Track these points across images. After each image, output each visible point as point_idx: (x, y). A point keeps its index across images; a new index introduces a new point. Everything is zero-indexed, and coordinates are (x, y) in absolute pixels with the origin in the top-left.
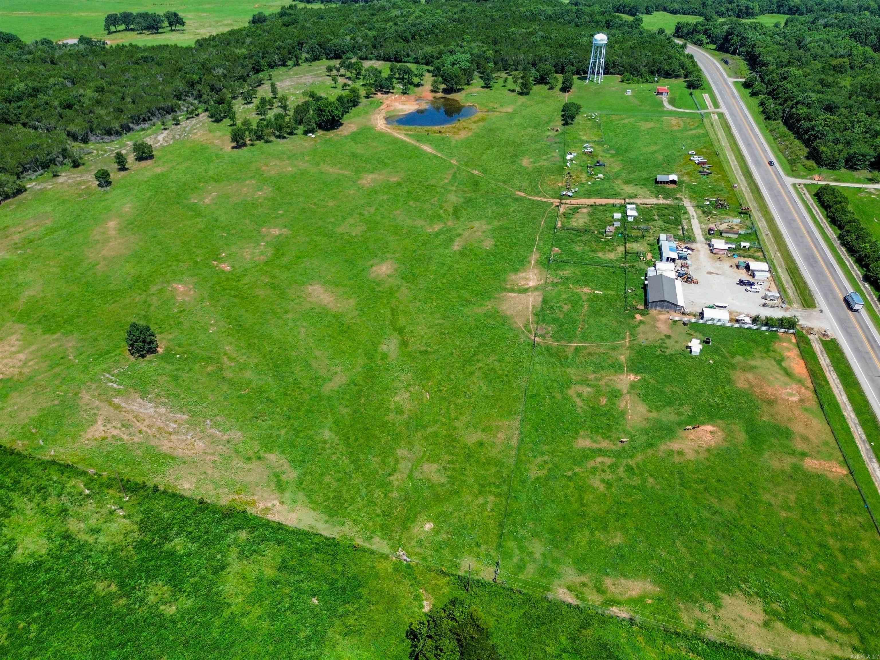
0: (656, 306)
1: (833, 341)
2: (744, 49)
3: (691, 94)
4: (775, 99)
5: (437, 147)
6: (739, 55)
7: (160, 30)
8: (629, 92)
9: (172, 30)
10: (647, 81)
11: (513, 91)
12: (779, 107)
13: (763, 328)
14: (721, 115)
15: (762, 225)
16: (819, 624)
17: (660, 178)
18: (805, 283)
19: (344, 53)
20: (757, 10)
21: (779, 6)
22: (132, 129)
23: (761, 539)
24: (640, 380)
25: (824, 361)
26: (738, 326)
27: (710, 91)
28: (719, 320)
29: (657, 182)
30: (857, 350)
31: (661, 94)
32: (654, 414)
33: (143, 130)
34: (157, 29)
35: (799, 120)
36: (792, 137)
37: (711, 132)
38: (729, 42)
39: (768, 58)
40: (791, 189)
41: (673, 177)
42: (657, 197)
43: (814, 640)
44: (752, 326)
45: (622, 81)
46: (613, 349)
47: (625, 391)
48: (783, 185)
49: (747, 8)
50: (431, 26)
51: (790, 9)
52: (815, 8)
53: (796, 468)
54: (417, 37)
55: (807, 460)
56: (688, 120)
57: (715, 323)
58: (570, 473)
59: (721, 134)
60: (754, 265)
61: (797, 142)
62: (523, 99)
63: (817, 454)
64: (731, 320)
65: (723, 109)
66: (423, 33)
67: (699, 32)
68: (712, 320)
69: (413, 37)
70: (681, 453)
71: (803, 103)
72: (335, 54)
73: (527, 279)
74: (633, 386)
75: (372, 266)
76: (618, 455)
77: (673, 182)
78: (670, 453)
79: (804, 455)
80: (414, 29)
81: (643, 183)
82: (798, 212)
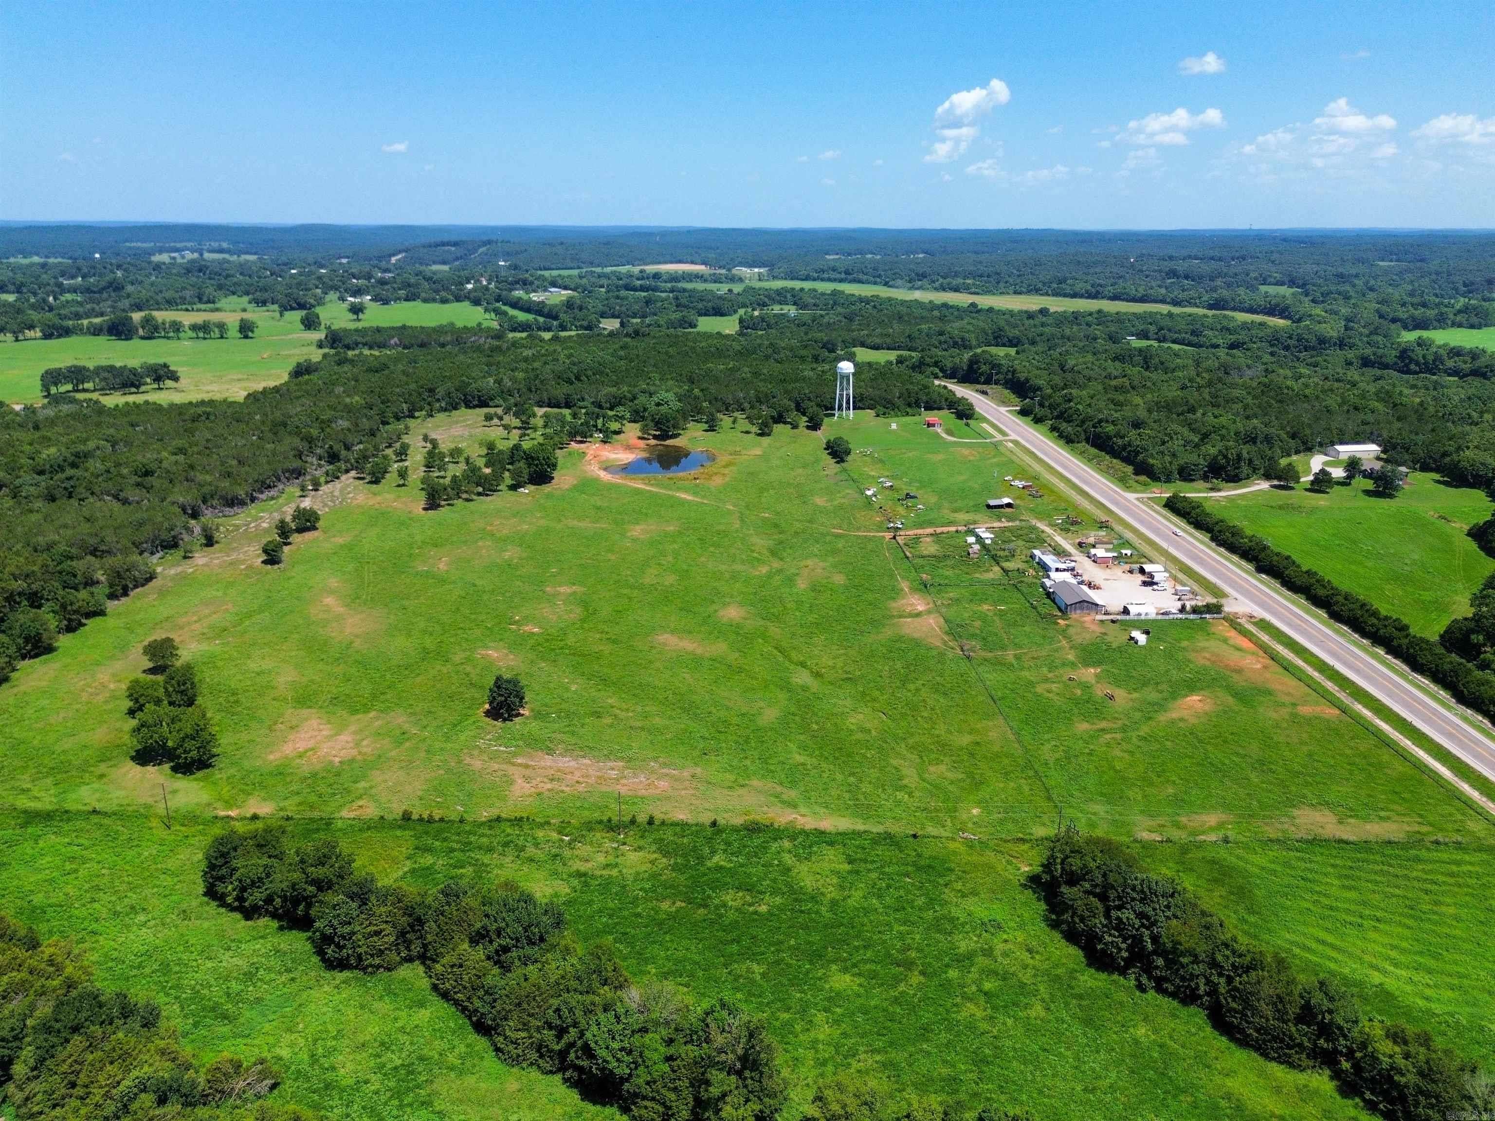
0: (1075, 609)
1: (1262, 620)
2: (1001, 377)
3: (967, 425)
4: (1069, 422)
5: (695, 494)
6: (996, 384)
7: (143, 388)
8: (894, 426)
9: (160, 389)
10: (907, 414)
11: (747, 432)
12: (1078, 429)
13: (1192, 617)
14: (1016, 442)
15: (1128, 535)
16: (1382, 814)
17: (992, 502)
18: (1205, 579)
19: (492, 399)
20: (974, 343)
21: (995, 338)
22: (258, 499)
23: (1297, 768)
24: (1102, 671)
25: (1265, 638)
26: (1167, 617)
27: (985, 420)
28: (1146, 614)
29: (989, 507)
30: (1289, 625)
31: (933, 425)
32: (1135, 695)
33: (272, 498)
34: (138, 387)
35: (1110, 438)
36: (1108, 457)
37: (1014, 458)
38: (976, 372)
39: (1041, 382)
40: (1137, 503)
41: (1006, 500)
42: (1000, 521)
43: (1385, 825)
44: (1180, 616)
45: (878, 416)
46: (1056, 651)
47: (1094, 682)
48: (1129, 501)
49: (963, 339)
50: (596, 365)
51: (1010, 341)
52: (1038, 339)
53: (1294, 716)
54: (583, 378)
55: (1300, 708)
56: (981, 450)
57: (1143, 617)
58: (1087, 751)
59: (1027, 459)
60: (1148, 568)
61: (1115, 461)
62: (766, 440)
63: (1305, 703)
64: (1157, 614)
65: (1014, 436)
66: (590, 373)
67: (928, 365)
68: (1139, 614)
69: (578, 378)
70: (1182, 720)
71: (1107, 421)
72: (479, 400)
73: (912, 605)
74: (1097, 676)
75: (716, 611)
76: (1124, 729)
77: (1009, 505)
78: (1173, 722)
79: (1294, 705)
80: (575, 369)
81: (976, 508)
82: (1158, 521)
